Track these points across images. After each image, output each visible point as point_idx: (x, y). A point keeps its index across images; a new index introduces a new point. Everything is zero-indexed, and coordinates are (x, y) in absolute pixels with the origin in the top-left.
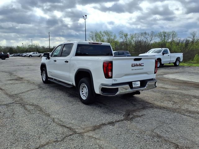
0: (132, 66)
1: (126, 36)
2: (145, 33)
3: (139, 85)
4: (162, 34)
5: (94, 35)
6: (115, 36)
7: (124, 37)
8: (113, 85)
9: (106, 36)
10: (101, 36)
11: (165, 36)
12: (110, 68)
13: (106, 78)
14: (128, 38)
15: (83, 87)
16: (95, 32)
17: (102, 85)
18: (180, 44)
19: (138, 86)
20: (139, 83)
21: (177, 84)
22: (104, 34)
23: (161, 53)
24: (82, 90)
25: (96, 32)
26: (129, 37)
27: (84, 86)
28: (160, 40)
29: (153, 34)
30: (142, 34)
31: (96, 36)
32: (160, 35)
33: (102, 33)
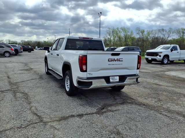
0: (109, 61)
1: (143, 32)
2: (163, 30)
3: (118, 80)
4: (181, 30)
5: (111, 31)
6: (132, 32)
7: (141, 34)
8: (88, 78)
9: (123, 32)
10: (118, 32)
11: (183, 33)
12: (84, 62)
13: (81, 71)
14: (145, 35)
15: (67, 79)
16: (112, 28)
17: (79, 78)
19: (116, 80)
20: (118, 78)
21: (175, 81)
22: (121, 30)
23: (169, 50)
24: (67, 82)
25: (114, 28)
26: (145, 33)
28: (178, 36)
29: (171, 31)
30: (159, 31)
31: (113, 32)
32: (178, 32)
33: (119, 30)
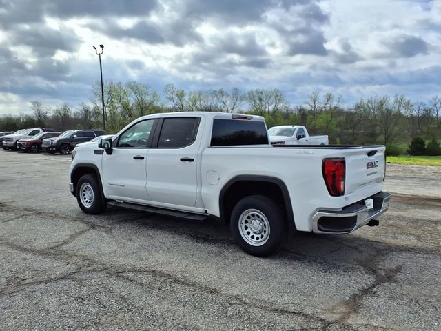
1: (181, 95)
2: (221, 92)
4: (255, 94)
6: (155, 96)
7: (176, 99)
8: (345, 209)
9: (133, 93)
10: (122, 94)
11: (261, 100)
13: (331, 195)
14: (186, 102)
15: (249, 217)
17: (321, 210)
18: (291, 116)
19: (370, 207)
20: (371, 200)
22: (129, 90)
23: (294, 136)
24: (245, 225)
25: (111, 84)
26: (186, 98)
27: (253, 215)
29: (237, 94)
30: (214, 93)
31: (111, 93)
32: (251, 97)
33: (124, 88)
